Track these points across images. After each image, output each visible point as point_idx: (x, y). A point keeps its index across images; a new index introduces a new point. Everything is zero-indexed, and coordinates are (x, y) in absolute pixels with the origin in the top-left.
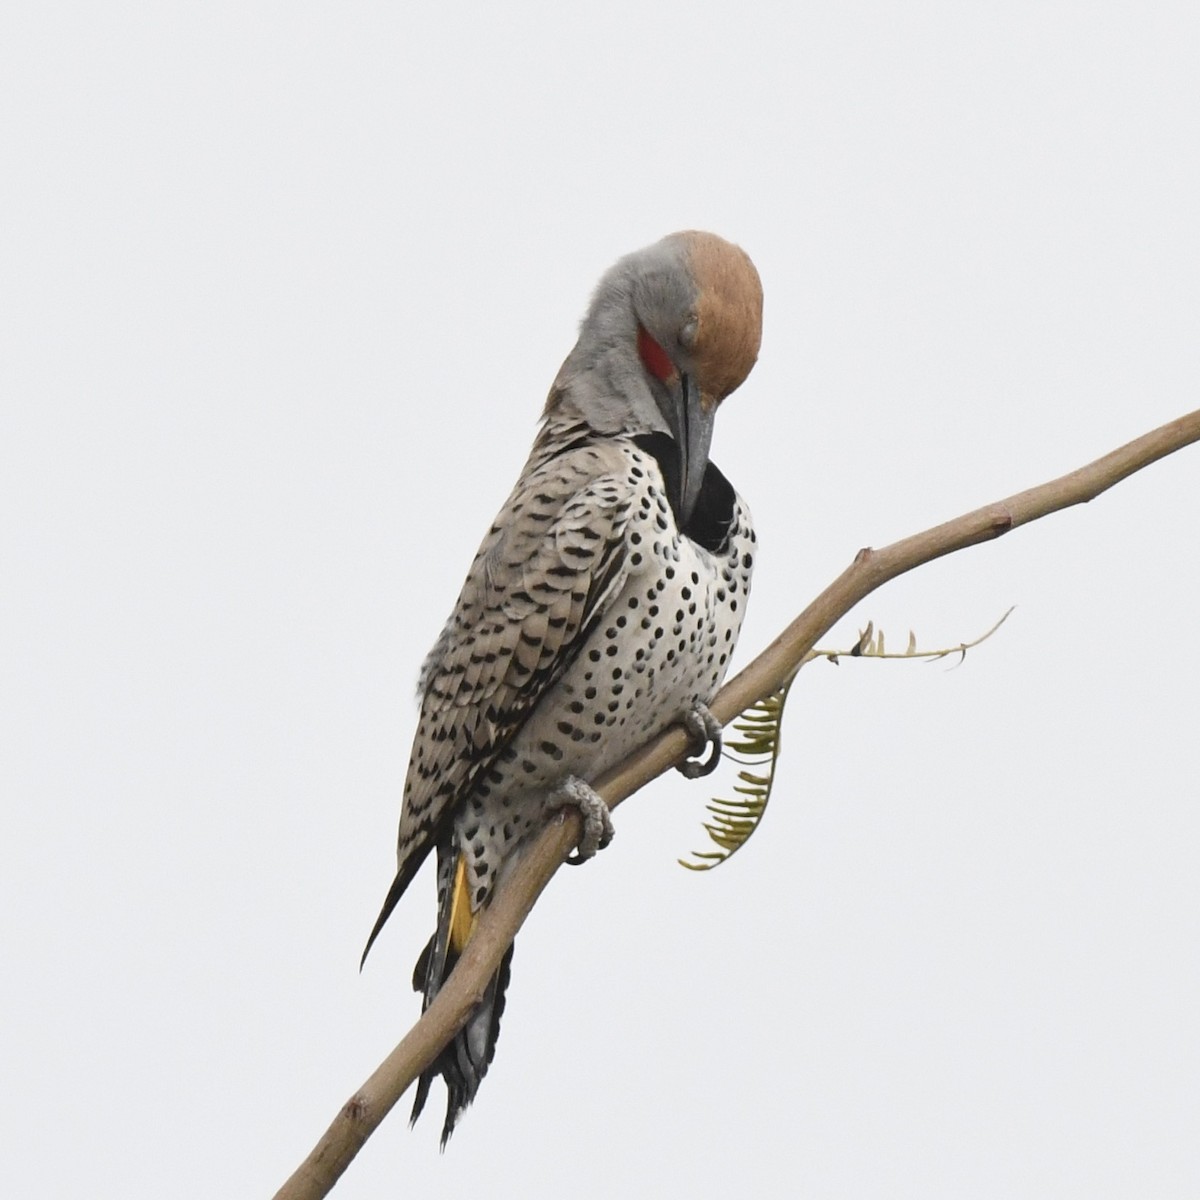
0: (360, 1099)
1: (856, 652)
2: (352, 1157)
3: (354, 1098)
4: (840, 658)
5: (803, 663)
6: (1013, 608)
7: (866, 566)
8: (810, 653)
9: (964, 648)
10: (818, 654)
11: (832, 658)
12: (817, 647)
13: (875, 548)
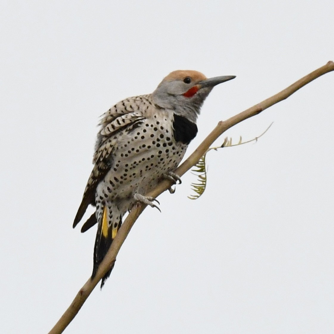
0: (83, 289)
1: (222, 146)
2: (82, 305)
3: (82, 289)
4: (218, 149)
5: (207, 152)
6: (273, 123)
7: (221, 126)
8: (208, 149)
9: (257, 138)
10: (210, 149)
11: (216, 149)
12: (210, 148)
13: (223, 120)
